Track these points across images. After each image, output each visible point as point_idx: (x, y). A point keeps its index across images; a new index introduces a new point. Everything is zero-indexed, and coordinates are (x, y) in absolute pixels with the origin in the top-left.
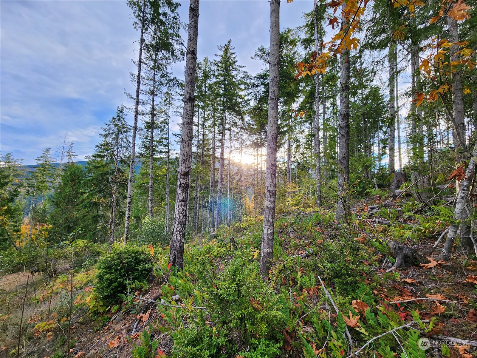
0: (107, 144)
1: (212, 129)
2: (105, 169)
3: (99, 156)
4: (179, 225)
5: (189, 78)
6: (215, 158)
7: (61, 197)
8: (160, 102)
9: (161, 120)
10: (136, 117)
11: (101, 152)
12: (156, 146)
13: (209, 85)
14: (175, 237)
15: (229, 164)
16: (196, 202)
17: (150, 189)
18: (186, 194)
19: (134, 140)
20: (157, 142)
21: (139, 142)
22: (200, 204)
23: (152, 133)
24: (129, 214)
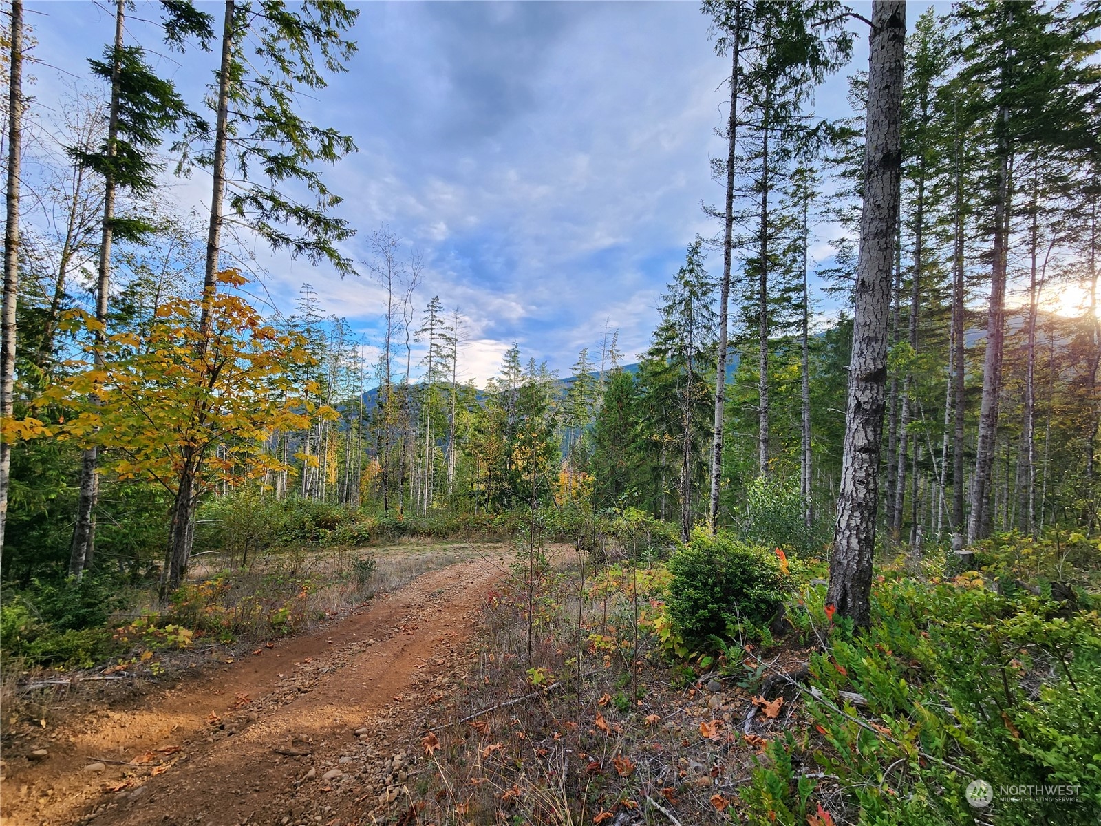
0: (671, 327)
1: (951, 229)
2: (670, 376)
3: (659, 352)
4: (857, 514)
5: (882, 103)
6: (964, 316)
7: (604, 431)
8: (781, 202)
9: (784, 245)
10: (728, 254)
11: (661, 344)
12: (774, 311)
13: (939, 93)
14: (844, 542)
15: (1030, 328)
16: (894, 451)
17: (761, 416)
18: (875, 431)
19: (725, 309)
20: (776, 301)
21: (733, 310)
22: (905, 456)
23: (763, 282)
24: (717, 470)
